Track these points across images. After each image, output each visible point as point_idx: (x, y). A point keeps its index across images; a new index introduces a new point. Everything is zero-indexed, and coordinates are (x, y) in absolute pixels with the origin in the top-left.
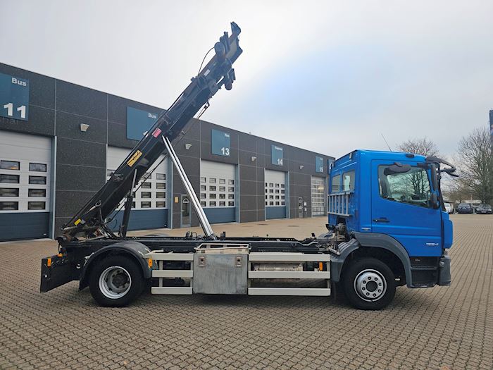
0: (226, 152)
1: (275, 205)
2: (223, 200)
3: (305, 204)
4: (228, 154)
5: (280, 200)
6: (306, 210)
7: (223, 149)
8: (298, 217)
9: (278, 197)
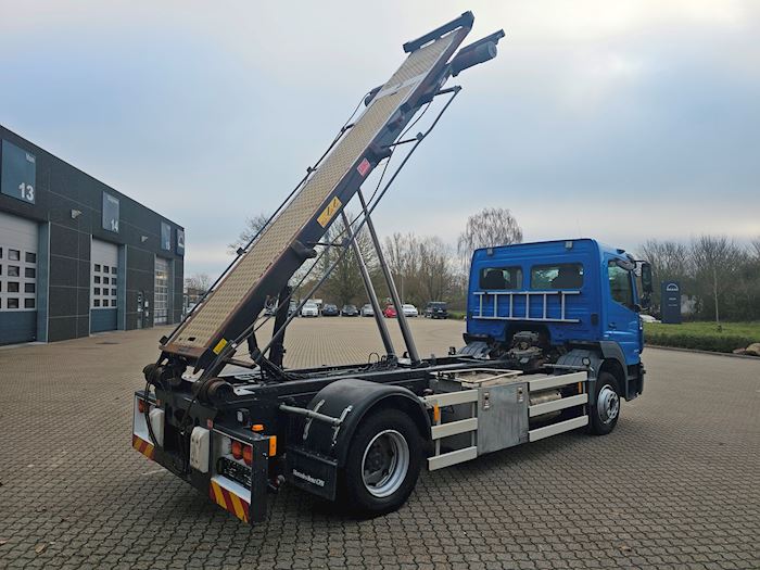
0: (27, 192)
1: (101, 307)
2: (13, 295)
3: (147, 304)
4: (31, 198)
5: (110, 297)
6: (147, 314)
7: (22, 186)
8: (135, 328)
9: (106, 292)
